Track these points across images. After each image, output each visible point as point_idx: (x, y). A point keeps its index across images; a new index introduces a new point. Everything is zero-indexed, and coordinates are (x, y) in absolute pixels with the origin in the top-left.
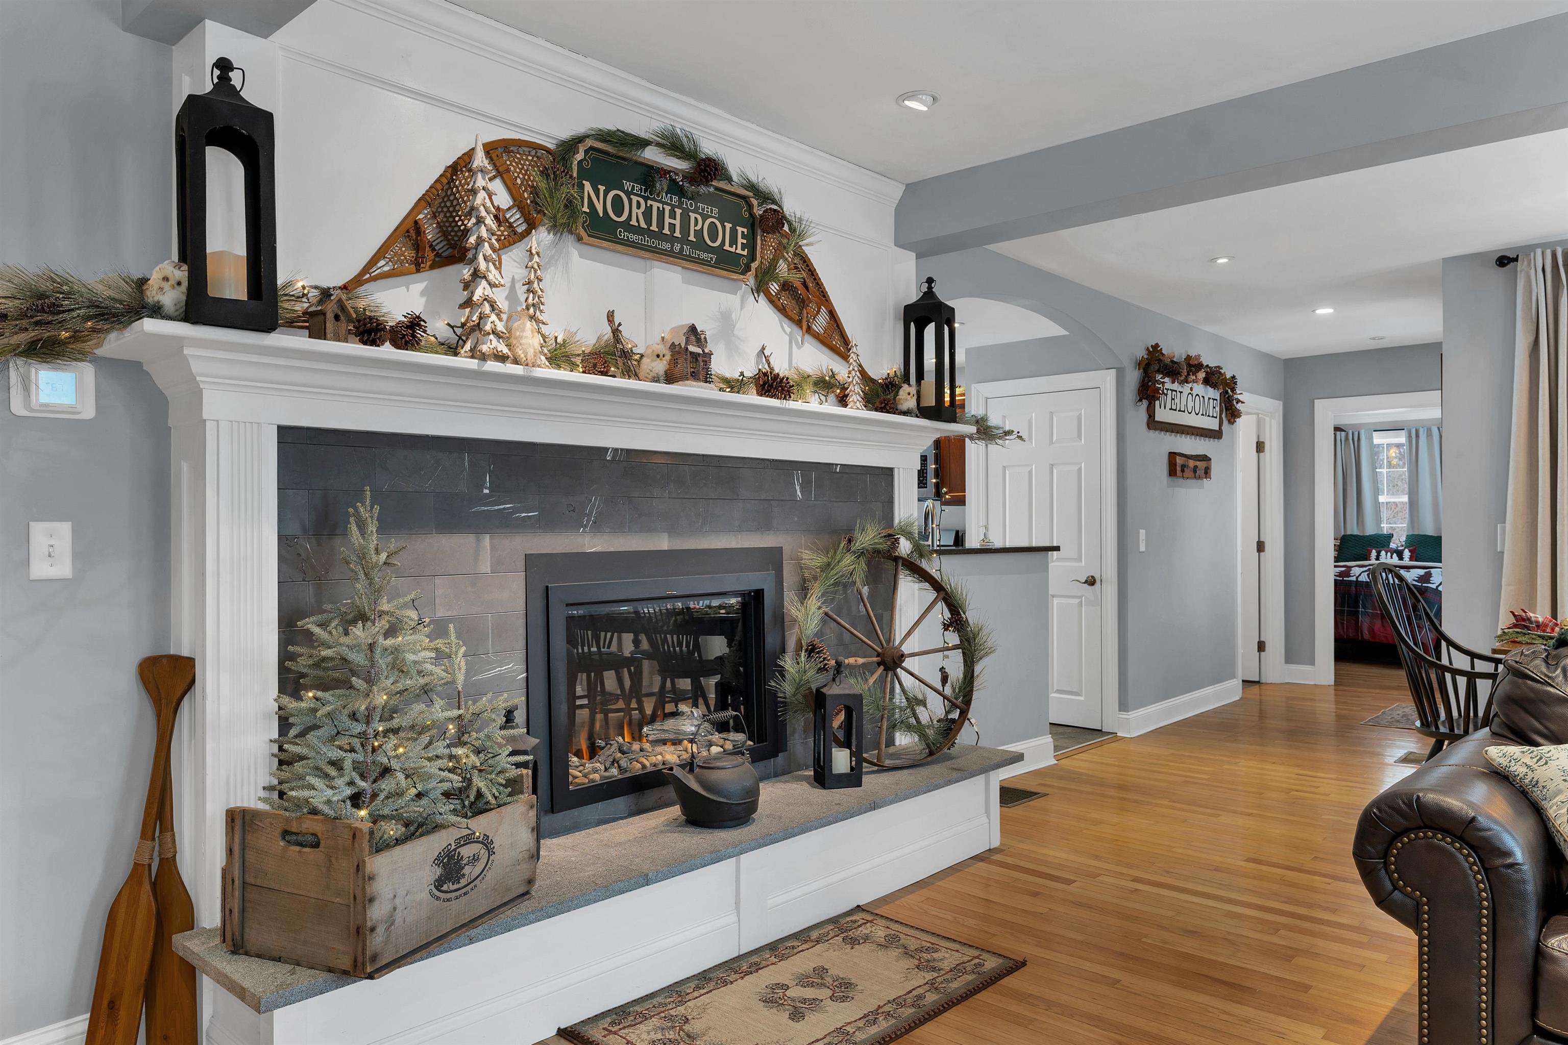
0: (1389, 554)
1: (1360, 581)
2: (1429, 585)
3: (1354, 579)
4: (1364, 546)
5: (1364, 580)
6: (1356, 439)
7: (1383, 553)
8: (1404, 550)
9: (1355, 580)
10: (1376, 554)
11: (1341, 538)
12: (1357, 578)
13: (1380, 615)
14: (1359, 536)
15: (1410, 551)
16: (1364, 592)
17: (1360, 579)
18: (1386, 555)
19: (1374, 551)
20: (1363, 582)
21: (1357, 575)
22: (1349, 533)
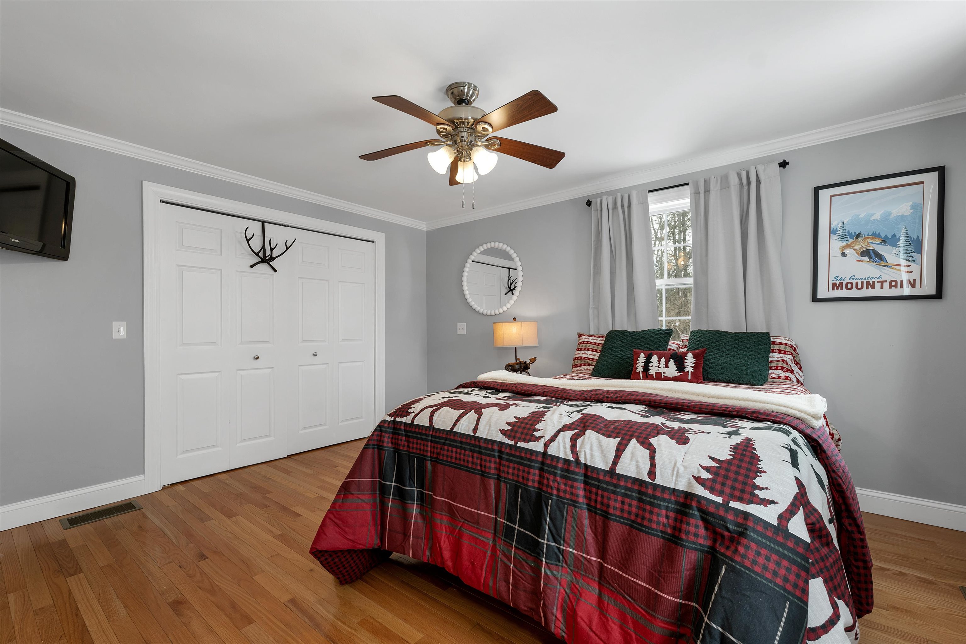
0: (663, 360)
1: (552, 457)
2: (753, 509)
3: (538, 446)
4: (632, 346)
5: (562, 456)
6: (626, 205)
7: (655, 358)
8: (685, 354)
9: (541, 449)
10: (644, 360)
11: (607, 335)
12: (546, 445)
13: (596, 572)
14: (628, 332)
15: (695, 356)
16: (558, 490)
17: (552, 450)
18: (659, 361)
19: (642, 355)
20: (558, 458)
21: (548, 438)
22: (617, 328)
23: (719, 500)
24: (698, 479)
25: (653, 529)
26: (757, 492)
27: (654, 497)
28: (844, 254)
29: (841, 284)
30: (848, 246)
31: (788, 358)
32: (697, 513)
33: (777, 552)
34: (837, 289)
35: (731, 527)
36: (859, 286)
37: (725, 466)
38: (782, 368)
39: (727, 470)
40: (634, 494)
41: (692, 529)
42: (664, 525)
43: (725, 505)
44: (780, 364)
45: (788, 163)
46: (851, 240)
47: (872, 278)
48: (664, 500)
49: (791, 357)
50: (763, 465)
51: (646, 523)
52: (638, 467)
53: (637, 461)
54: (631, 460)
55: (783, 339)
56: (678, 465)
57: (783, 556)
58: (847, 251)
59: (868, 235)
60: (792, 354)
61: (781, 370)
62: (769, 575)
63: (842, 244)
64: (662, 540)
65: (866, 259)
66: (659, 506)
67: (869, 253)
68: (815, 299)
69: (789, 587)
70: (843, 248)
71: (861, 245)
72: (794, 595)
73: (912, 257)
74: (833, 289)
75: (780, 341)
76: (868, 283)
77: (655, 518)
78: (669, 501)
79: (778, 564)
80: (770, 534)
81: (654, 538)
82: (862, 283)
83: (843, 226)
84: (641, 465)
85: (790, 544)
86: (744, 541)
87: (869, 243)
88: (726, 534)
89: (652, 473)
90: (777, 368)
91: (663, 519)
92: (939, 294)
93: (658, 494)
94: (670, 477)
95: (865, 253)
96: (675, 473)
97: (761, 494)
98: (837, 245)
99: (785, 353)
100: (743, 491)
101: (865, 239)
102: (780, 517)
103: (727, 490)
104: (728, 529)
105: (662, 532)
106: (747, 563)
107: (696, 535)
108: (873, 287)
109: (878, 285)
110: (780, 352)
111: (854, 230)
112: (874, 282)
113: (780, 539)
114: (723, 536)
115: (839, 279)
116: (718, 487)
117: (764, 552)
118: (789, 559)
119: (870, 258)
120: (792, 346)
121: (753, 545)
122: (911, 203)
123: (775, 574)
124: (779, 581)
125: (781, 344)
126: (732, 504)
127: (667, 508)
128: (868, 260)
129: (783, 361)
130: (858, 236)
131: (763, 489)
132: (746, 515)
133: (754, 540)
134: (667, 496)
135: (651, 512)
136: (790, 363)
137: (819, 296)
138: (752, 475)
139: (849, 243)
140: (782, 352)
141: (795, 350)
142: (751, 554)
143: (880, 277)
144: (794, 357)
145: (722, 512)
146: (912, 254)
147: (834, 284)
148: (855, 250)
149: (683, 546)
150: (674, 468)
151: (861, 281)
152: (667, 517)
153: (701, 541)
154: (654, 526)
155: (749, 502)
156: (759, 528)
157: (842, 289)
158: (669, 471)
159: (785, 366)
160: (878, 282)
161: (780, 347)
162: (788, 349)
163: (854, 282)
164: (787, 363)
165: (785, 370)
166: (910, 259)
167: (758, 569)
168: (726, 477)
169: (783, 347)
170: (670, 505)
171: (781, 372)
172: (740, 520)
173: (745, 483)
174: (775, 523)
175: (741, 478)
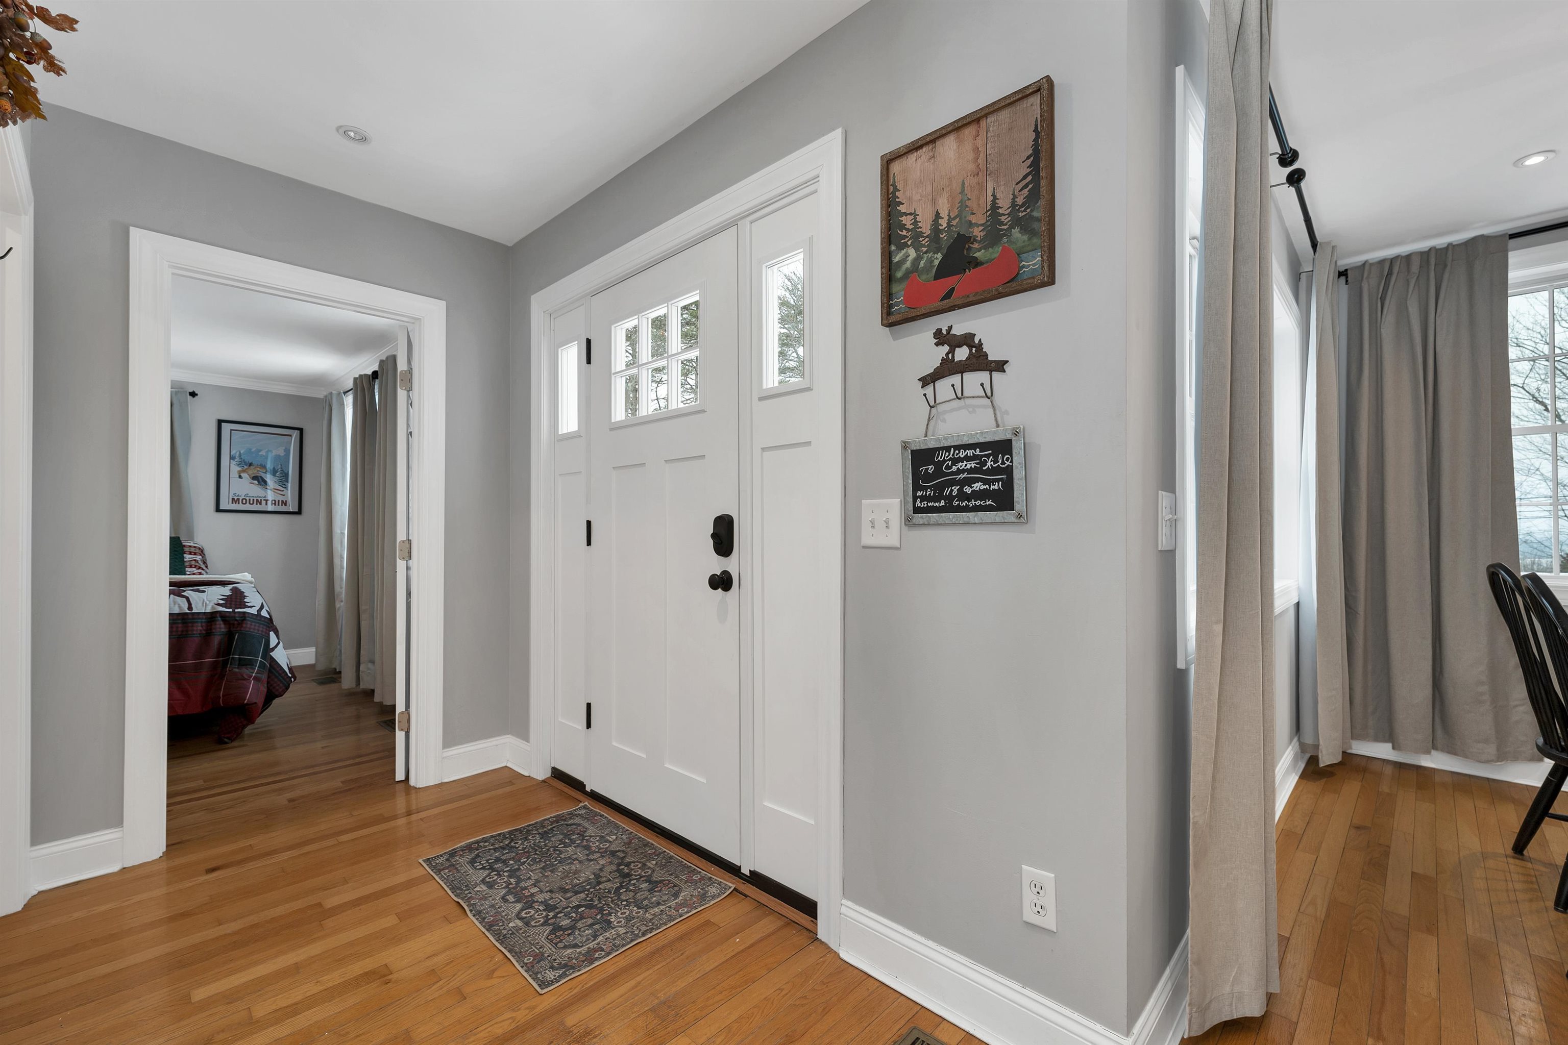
23: (231, 610)
24: (218, 604)
25: (194, 634)
26: (246, 604)
27: (194, 619)
28: (240, 477)
29: (238, 499)
30: (244, 471)
31: (198, 558)
32: (219, 619)
33: (258, 623)
34: (236, 503)
35: (237, 619)
36: (251, 502)
37: (229, 597)
38: (195, 566)
39: (231, 598)
40: (180, 621)
41: (218, 626)
42: (201, 630)
43: (234, 611)
44: (193, 563)
45: (197, 395)
46: (246, 467)
47: (260, 497)
48: (199, 619)
49: (200, 557)
50: (246, 594)
51: (190, 633)
52: (180, 607)
53: (179, 604)
54: (175, 604)
55: (192, 542)
56: (205, 600)
57: (261, 624)
58: (242, 475)
59: (257, 465)
60: (201, 555)
61: (195, 568)
62: (256, 631)
63: (239, 469)
64: (200, 638)
65: (256, 482)
66: (197, 622)
67: (258, 478)
68: (218, 510)
69: (264, 634)
70: (240, 472)
71: (253, 472)
72: (265, 636)
73: (285, 485)
74: (232, 503)
75: (189, 544)
76: (257, 500)
77: (195, 628)
78: (202, 619)
79: (259, 627)
80: (254, 617)
81: (195, 638)
82: (253, 500)
83: (240, 455)
84: (182, 605)
85: (263, 619)
86: (245, 622)
87: (258, 471)
88: (236, 622)
89: (190, 608)
90: (191, 566)
91: (200, 628)
92: (299, 512)
93: (196, 617)
94: (201, 607)
95: (255, 478)
96: (204, 605)
97: (248, 604)
98: (235, 469)
99: (195, 554)
100: (241, 605)
101: (256, 467)
102: (258, 611)
103: (233, 606)
104: (236, 620)
105: (199, 634)
106: (247, 629)
107: (220, 628)
108: (260, 504)
109: (264, 502)
110: (190, 553)
111: (248, 459)
112: (261, 500)
113: (259, 618)
114: (234, 624)
115: (236, 495)
116: (228, 605)
117: (253, 624)
118: (263, 624)
119: (259, 482)
120: (200, 549)
121: (249, 622)
122: (284, 448)
123: (258, 630)
124: (260, 632)
125: (190, 546)
126: (236, 610)
127: (201, 622)
128: (257, 483)
129: (195, 560)
130: (251, 465)
131: (248, 603)
132: (244, 613)
133: (249, 620)
134: (201, 617)
135: (192, 626)
136: (200, 562)
137: (221, 508)
138: (243, 598)
139: (244, 469)
140: (193, 553)
141: (202, 551)
142: (248, 626)
143: (265, 497)
144: (202, 557)
145: (233, 615)
146: (285, 483)
147: (233, 499)
148: (248, 475)
149: (216, 635)
150: (203, 604)
151: (253, 498)
152: (202, 626)
153: (223, 630)
154: (195, 632)
155: (244, 608)
156: (251, 616)
157: (239, 503)
158: (201, 604)
159: (197, 564)
160: (264, 500)
161: (190, 549)
162: (197, 551)
163: (248, 498)
164: (198, 563)
165: (197, 567)
166: (284, 486)
167: (252, 630)
168: (231, 601)
169: (193, 550)
170: (203, 620)
171: (194, 569)
172: (242, 615)
173: (241, 602)
174: (256, 613)
175: (239, 600)
